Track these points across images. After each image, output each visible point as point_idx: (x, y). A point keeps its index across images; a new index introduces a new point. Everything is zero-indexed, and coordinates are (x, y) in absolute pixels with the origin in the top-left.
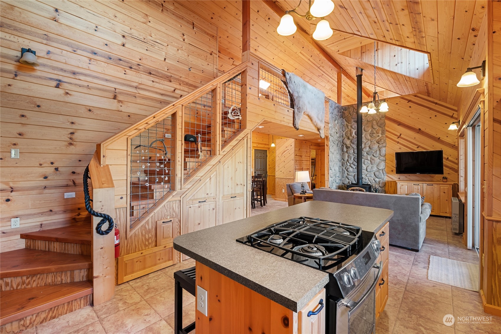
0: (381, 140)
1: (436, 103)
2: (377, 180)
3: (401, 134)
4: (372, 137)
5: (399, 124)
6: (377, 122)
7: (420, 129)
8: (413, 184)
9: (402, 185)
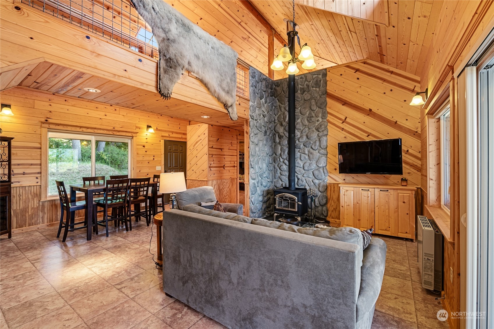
0: (321, 126)
1: (392, 72)
2: (317, 181)
3: (346, 117)
4: (310, 122)
5: (344, 103)
6: (317, 101)
7: (370, 110)
8: (361, 189)
9: (347, 190)
